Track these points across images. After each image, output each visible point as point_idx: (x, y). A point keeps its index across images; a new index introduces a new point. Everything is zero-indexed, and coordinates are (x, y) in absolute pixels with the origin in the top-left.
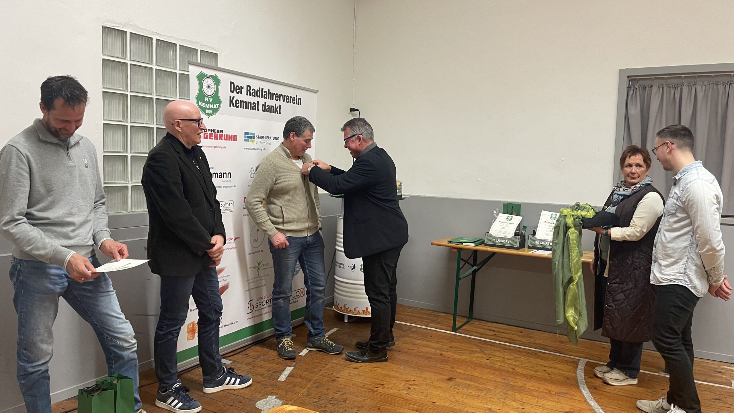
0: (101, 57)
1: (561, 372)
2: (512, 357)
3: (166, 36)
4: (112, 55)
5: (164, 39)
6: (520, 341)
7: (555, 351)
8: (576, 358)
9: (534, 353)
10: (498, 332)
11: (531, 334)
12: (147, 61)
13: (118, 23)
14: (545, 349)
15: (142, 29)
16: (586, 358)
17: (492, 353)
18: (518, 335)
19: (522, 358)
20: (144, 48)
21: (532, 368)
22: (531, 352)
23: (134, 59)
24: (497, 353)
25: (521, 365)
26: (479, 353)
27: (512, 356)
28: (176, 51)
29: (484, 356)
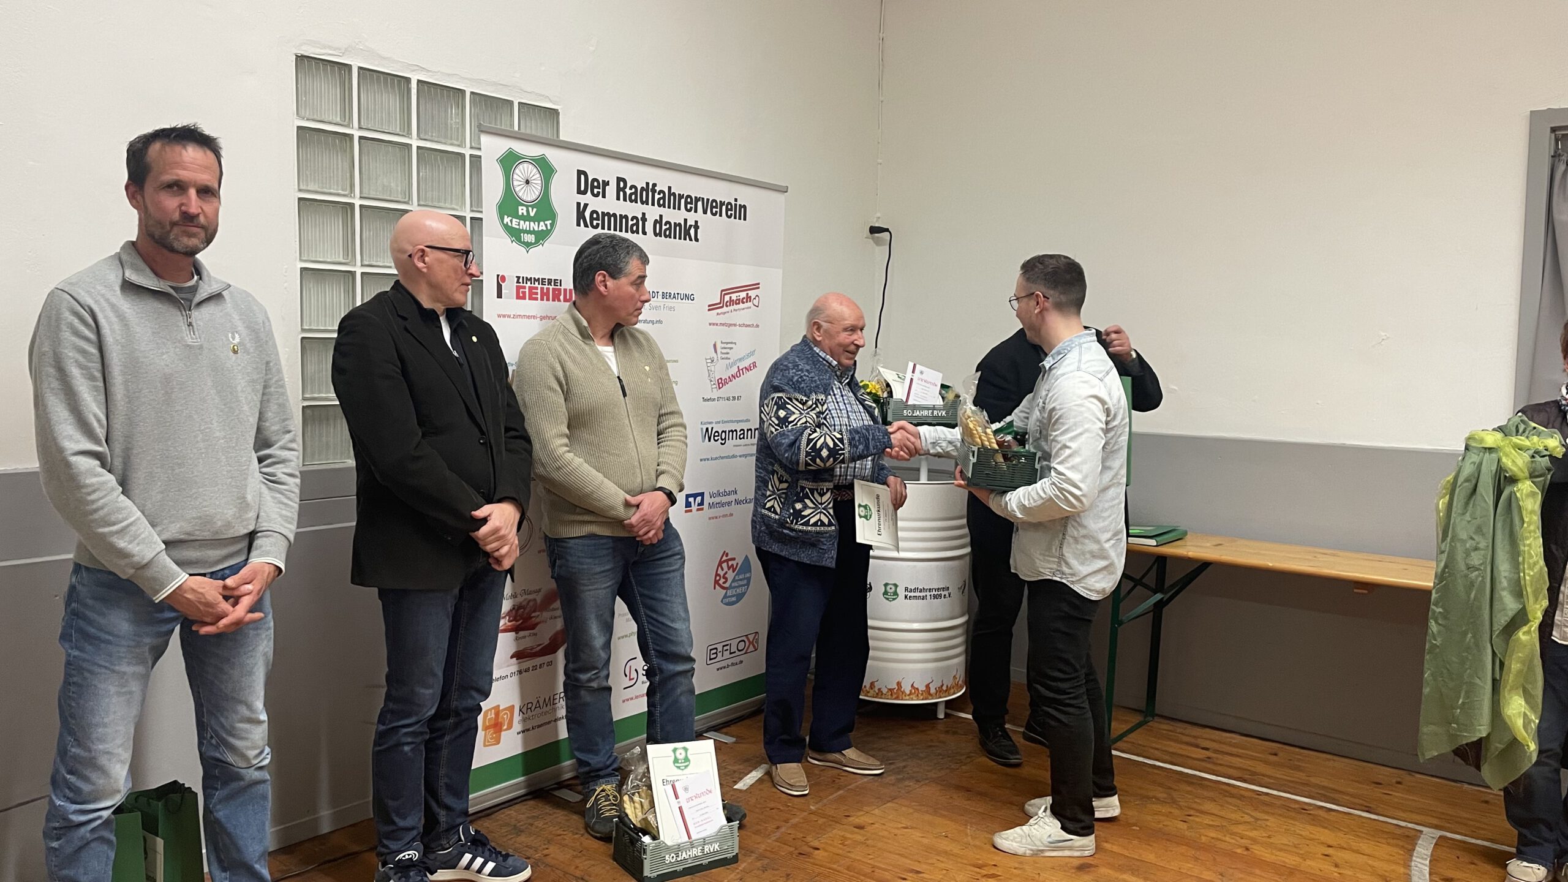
0: (293, 122)
1: (1370, 862)
2: (1247, 818)
3: (442, 73)
4: (319, 119)
5: (436, 80)
6: (1269, 777)
7: (1358, 807)
8: (1410, 825)
9: (1303, 809)
10: (1216, 751)
11: (1299, 760)
12: (398, 130)
13: (330, 48)
14: (1334, 799)
15: (385, 58)
16: (1437, 827)
17: (1195, 806)
18: (1266, 762)
19: (1272, 822)
20: (390, 101)
21: (1296, 847)
22: (1297, 806)
23: (370, 127)
24: (1208, 806)
25: (1268, 840)
26: (1163, 802)
27: (1247, 814)
28: (464, 107)
29: (1176, 812)
